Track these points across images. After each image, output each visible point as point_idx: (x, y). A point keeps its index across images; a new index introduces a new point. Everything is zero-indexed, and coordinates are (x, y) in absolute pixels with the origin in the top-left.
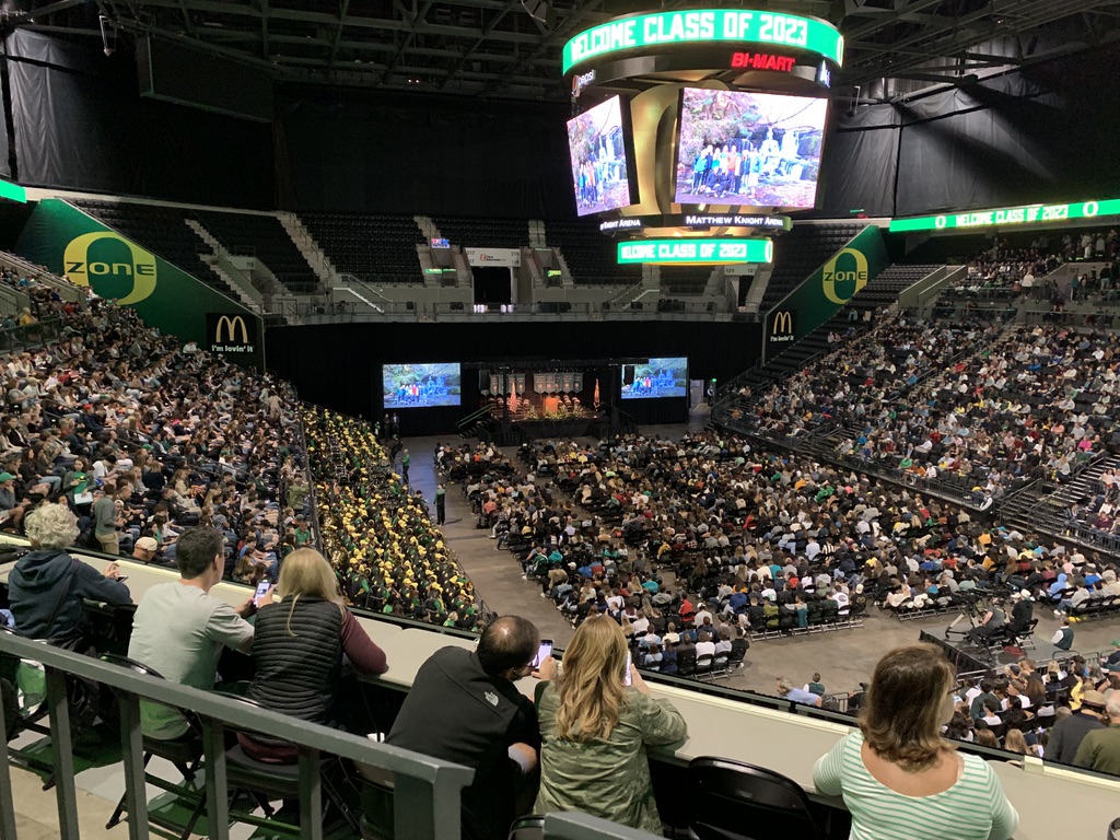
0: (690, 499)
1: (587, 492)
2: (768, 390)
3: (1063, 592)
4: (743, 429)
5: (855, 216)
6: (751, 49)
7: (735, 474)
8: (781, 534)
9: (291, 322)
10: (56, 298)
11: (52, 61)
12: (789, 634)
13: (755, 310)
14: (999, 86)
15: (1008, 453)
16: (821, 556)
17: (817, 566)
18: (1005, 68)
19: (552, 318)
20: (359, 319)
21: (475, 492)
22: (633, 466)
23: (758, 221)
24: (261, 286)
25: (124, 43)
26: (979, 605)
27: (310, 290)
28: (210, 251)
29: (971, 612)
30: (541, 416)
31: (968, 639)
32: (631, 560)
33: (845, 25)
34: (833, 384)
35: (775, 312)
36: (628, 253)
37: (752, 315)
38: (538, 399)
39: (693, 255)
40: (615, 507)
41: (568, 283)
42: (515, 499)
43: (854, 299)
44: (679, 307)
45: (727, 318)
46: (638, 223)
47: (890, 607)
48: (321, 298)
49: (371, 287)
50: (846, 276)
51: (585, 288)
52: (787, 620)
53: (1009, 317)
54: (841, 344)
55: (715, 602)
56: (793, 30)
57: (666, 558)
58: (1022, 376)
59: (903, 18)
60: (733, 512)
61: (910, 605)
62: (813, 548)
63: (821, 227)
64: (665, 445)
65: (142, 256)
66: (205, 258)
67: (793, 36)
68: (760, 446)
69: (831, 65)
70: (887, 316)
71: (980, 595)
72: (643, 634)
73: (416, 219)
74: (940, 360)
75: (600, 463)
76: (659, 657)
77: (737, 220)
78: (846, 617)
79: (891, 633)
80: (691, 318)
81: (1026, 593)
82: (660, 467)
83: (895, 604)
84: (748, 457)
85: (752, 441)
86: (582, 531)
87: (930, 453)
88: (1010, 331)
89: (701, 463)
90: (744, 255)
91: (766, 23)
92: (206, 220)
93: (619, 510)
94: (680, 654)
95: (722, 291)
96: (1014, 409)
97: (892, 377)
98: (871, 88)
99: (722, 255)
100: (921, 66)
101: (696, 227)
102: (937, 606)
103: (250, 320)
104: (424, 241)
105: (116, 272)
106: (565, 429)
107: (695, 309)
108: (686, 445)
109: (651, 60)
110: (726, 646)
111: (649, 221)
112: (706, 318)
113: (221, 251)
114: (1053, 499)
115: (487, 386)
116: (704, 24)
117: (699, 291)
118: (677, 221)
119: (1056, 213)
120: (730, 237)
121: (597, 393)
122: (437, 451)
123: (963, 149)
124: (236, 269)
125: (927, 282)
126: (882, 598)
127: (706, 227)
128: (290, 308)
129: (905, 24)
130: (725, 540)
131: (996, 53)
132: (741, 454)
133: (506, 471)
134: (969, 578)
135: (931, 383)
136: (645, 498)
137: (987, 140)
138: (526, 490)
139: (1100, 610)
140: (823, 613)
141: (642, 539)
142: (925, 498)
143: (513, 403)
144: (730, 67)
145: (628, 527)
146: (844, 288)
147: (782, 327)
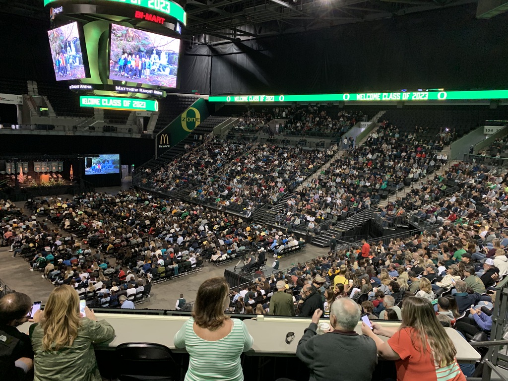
0: (123, 222)
1: (67, 223)
2: (159, 170)
3: (276, 247)
4: (148, 188)
5: (194, 93)
6: (144, 10)
7: (144, 209)
8: (166, 234)
12: (170, 279)
13: (151, 133)
14: (249, 44)
15: (256, 194)
16: (184, 243)
17: (183, 247)
18: (251, 38)
19: (44, 133)
22: (93, 208)
23: (151, 92)
26: (246, 256)
29: (244, 259)
30: (39, 184)
31: (243, 270)
32: (93, 254)
33: (187, 8)
34: (187, 167)
35: (161, 135)
36: (86, 102)
37: (150, 135)
38: (37, 176)
39: (120, 105)
40: (84, 229)
41: (53, 115)
42: (24, 229)
43: (195, 130)
44: (114, 130)
45: (138, 136)
46: (90, 87)
47: (213, 261)
50: (191, 120)
51: (63, 118)
52: (169, 273)
53: (255, 140)
54: (190, 150)
55: (136, 269)
56: (164, 5)
57: (111, 251)
58: (260, 164)
59: (211, 9)
60: (144, 227)
61: (221, 259)
62: (180, 239)
63: (179, 97)
64: (109, 197)
67: (163, 8)
68: (156, 196)
69: (181, 24)
70: (209, 138)
71: (246, 252)
72: (100, 289)
74: (230, 157)
75: (74, 208)
76: (108, 299)
77: (141, 90)
78: (195, 268)
80: (120, 135)
81: (263, 249)
82: (106, 207)
83: (214, 260)
84: (151, 201)
85: (151, 193)
86: (65, 243)
87: (227, 195)
88: (255, 146)
89: (128, 204)
90: (144, 107)
93: (86, 231)
95: (135, 123)
96: (257, 176)
97: (211, 164)
98: (199, 38)
99: (134, 106)
100: (219, 31)
101: (120, 92)
102: (231, 258)
106: (54, 191)
107: (122, 131)
108: (120, 197)
109: (94, 7)
110: (141, 289)
111: (96, 87)
112: (128, 136)
114: (271, 211)
115: (4, 169)
117: (124, 123)
118: (112, 88)
119: (270, 99)
120: (138, 98)
121: (71, 172)
123: (235, 68)
125: (225, 124)
126: (210, 257)
127: (126, 92)
129: (211, 12)
130: (140, 240)
131: (247, 31)
132: (147, 199)
133: (18, 214)
134: (243, 245)
135: (227, 166)
136: (100, 224)
137: (245, 67)
138: (31, 224)
139: (288, 252)
140: (185, 267)
141: (98, 244)
142: (226, 214)
143: (21, 178)
144: (134, 17)
145: (91, 239)
146: (190, 125)
147: (164, 142)
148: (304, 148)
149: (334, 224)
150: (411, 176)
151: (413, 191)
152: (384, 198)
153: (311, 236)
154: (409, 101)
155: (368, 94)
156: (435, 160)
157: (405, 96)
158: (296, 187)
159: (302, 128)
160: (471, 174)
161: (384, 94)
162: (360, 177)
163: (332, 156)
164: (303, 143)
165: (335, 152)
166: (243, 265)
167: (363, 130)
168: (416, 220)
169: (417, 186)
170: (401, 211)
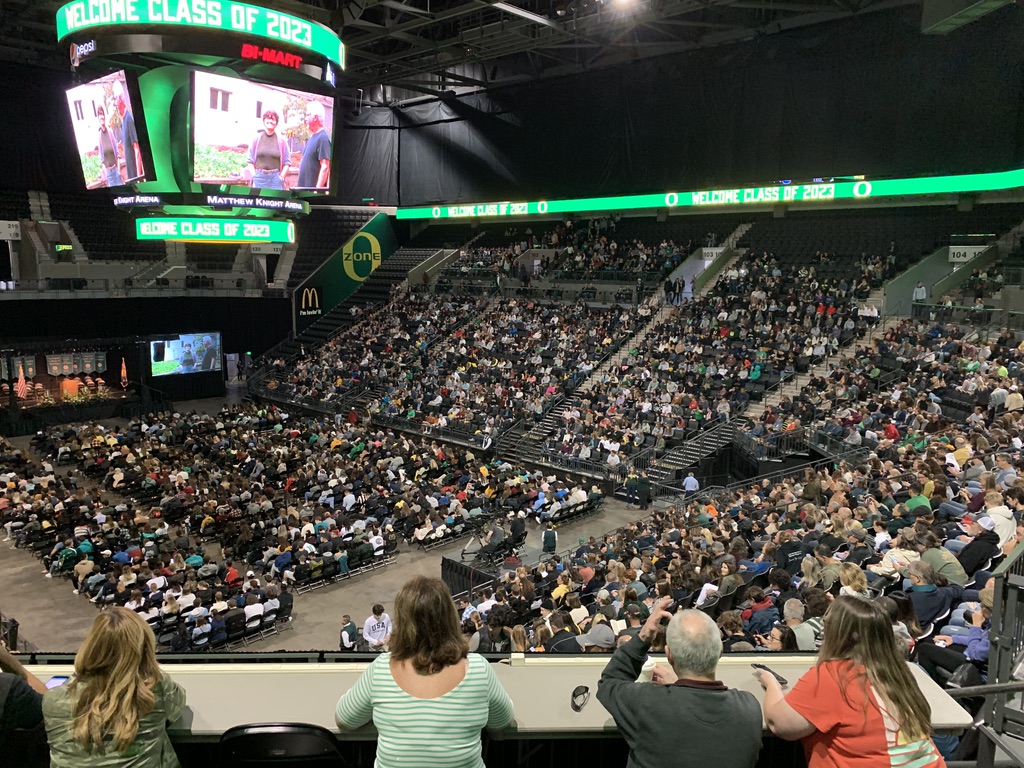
0: (231, 469)
1: (119, 476)
2: (301, 360)
3: (543, 506)
4: (279, 399)
5: (366, 204)
6: (260, 42)
7: (278, 441)
8: (319, 492)
12: (332, 582)
13: (283, 287)
14: (471, 102)
15: (499, 401)
16: (357, 506)
17: (355, 513)
18: (475, 89)
19: (65, 295)
22: (168, 444)
23: (279, 204)
26: (485, 527)
29: (480, 533)
30: (58, 400)
31: (479, 557)
32: (172, 538)
33: (346, 34)
34: (359, 352)
35: (302, 289)
36: (148, 229)
37: (281, 291)
38: (54, 383)
39: (218, 233)
40: (152, 487)
41: (82, 257)
42: (31, 493)
43: (371, 277)
44: (207, 284)
45: (257, 294)
46: (156, 200)
47: (417, 541)
50: (363, 257)
51: (103, 263)
52: (330, 569)
53: (493, 292)
54: (364, 317)
55: (262, 564)
56: (299, 31)
57: (210, 530)
58: (505, 339)
59: (394, 35)
60: (273, 477)
61: (433, 536)
62: (349, 499)
63: (338, 212)
64: (201, 419)
67: (299, 36)
68: (297, 414)
69: (336, 68)
70: (399, 292)
71: (485, 519)
72: (190, 609)
74: (444, 328)
75: (132, 444)
76: (207, 628)
77: (258, 201)
78: (381, 558)
79: (418, 563)
80: (221, 294)
82: (197, 441)
83: (421, 538)
84: (286, 423)
85: (286, 408)
86: (114, 516)
87: (441, 406)
88: (494, 303)
89: (240, 433)
90: (267, 235)
91: (272, 20)
93: (157, 489)
94: (229, 621)
95: (250, 268)
96: (500, 365)
97: (407, 344)
98: (372, 93)
99: (246, 234)
100: (412, 78)
101: (218, 207)
102: (454, 534)
106: (88, 412)
107: (224, 285)
108: (225, 418)
109: (158, 40)
110: (275, 604)
111: (168, 198)
112: (236, 294)
114: (532, 435)
116: (211, 11)
117: (228, 268)
118: (199, 200)
119: (519, 209)
120: (253, 217)
121: (124, 373)
123: (446, 150)
125: (431, 263)
126: (410, 534)
127: (228, 207)
129: (395, 42)
130: (268, 504)
131: (468, 75)
132: (281, 421)
133: (17, 463)
134: (475, 507)
135: (438, 348)
136: (184, 475)
137: (467, 147)
138: (44, 481)
139: (568, 517)
140: (361, 556)
141: (183, 516)
142: (439, 444)
143: (22, 388)
144: (240, 57)
145: (167, 506)
146: (361, 267)
147: (310, 302)
148: (592, 305)
149: (658, 456)
150: (808, 352)
151: (814, 382)
152: (757, 398)
153: (614, 481)
154: (797, 203)
155: (715, 193)
156: (855, 318)
157: (789, 193)
158: (579, 384)
159: (587, 263)
160: (928, 342)
161: (747, 191)
162: (705, 358)
163: (647, 319)
164: (590, 294)
165: (654, 311)
166: (478, 547)
167: (708, 263)
168: (823, 439)
169: (822, 372)
170: (792, 423)
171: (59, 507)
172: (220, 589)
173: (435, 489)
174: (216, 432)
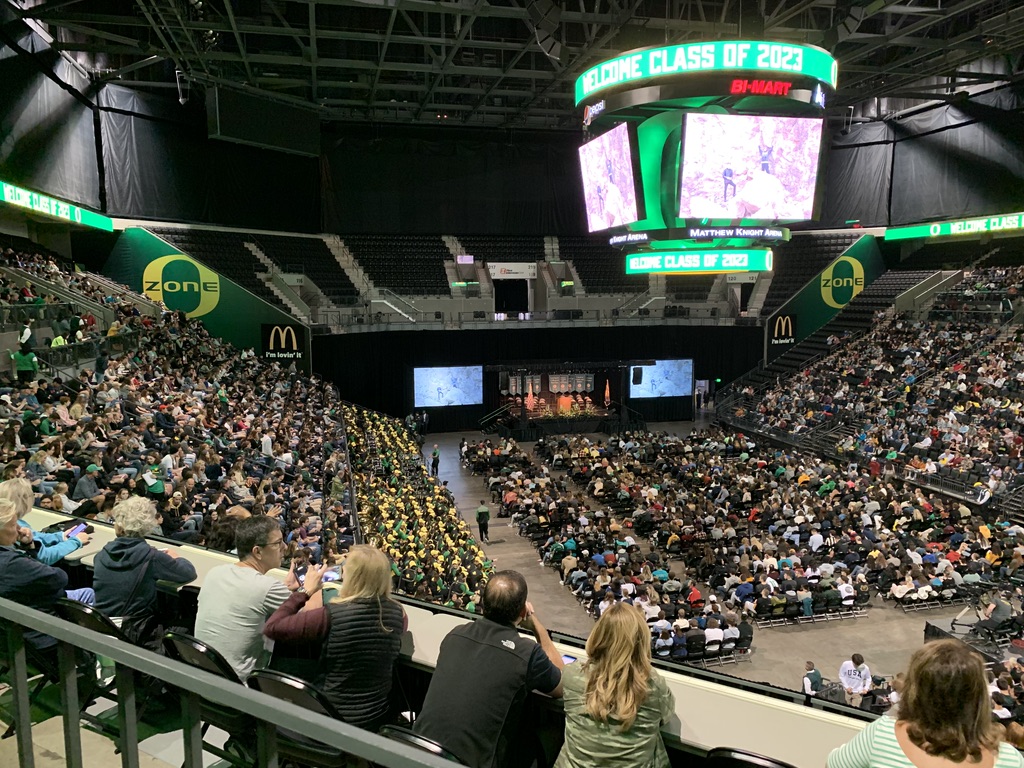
0: (698, 491)
1: (599, 485)
2: (771, 389)
4: (746, 427)
5: (851, 226)
6: (750, 76)
7: (742, 470)
8: (785, 527)
9: (335, 331)
10: (136, 313)
11: (136, 111)
12: (795, 622)
13: (756, 315)
14: (990, 101)
15: (1009, 450)
16: (825, 548)
17: (822, 555)
18: (996, 84)
19: (566, 324)
20: (393, 328)
21: (496, 484)
22: (642, 461)
23: (759, 232)
24: (309, 300)
25: (196, 94)
26: (984, 598)
27: (351, 303)
28: (265, 269)
29: (976, 604)
30: (556, 414)
31: (975, 632)
33: (839, 51)
34: (834, 384)
35: (775, 317)
36: (635, 264)
37: (754, 320)
38: (553, 398)
39: (697, 265)
40: (626, 499)
41: (580, 292)
42: (533, 490)
43: (851, 303)
44: (684, 313)
45: (730, 323)
46: (645, 237)
47: (893, 598)
48: (361, 310)
49: (404, 299)
50: (843, 282)
51: (596, 296)
52: (792, 609)
53: (1006, 318)
54: (840, 346)
55: (723, 590)
56: (789, 57)
57: (675, 548)
59: (895, 41)
60: (738, 505)
61: (914, 596)
62: (816, 540)
63: (818, 238)
64: (672, 440)
65: (207, 275)
66: (261, 276)
67: (788, 62)
68: (764, 444)
69: (826, 88)
70: (883, 319)
71: (985, 588)
72: (655, 619)
73: (444, 238)
74: (937, 360)
75: (611, 458)
76: (670, 642)
77: (738, 232)
78: (850, 608)
79: (895, 623)
80: (695, 323)
82: (667, 461)
83: (899, 596)
84: (754, 453)
85: (753, 437)
86: (595, 520)
87: (930, 449)
88: (1008, 332)
89: (707, 458)
90: (745, 264)
91: (763, 52)
92: (263, 243)
93: (630, 503)
94: (689, 640)
95: (725, 297)
96: (1013, 407)
97: (890, 377)
98: (864, 108)
99: (724, 264)
100: (913, 85)
101: (699, 240)
102: (941, 598)
103: (299, 329)
104: (452, 258)
105: (185, 289)
106: (577, 426)
107: (699, 315)
108: (693, 441)
109: (656, 90)
111: (655, 235)
112: (710, 323)
113: (274, 270)
115: (507, 386)
116: (705, 55)
117: (703, 298)
118: (682, 234)
120: (732, 248)
121: (607, 393)
122: (462, 446)
124: (287, 285)
125: (924, 287)
126: (885, 589)
127: (710, 239)
128: (334, 318)
129: (896, 47)
130: (731, 532)
131: (987, 70)
132: (747, 450)
133: (524, 464)
134: (971, 572)
135: (929, 383)
136: (654, 491)
137: (980, 153)
138: (543, 482)
140: (826, 602)
141: (652, 530)
142: (926, 493)
143: (530, 402)
144: (729, 94)
145: (640, 518)
146: (841, 293)
147: (783, 331)
171: (552, 506)
172: (682, 606)
173: (918, 544)
174: (684, 454)
